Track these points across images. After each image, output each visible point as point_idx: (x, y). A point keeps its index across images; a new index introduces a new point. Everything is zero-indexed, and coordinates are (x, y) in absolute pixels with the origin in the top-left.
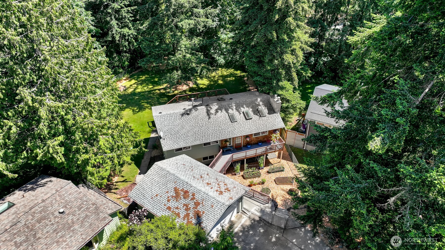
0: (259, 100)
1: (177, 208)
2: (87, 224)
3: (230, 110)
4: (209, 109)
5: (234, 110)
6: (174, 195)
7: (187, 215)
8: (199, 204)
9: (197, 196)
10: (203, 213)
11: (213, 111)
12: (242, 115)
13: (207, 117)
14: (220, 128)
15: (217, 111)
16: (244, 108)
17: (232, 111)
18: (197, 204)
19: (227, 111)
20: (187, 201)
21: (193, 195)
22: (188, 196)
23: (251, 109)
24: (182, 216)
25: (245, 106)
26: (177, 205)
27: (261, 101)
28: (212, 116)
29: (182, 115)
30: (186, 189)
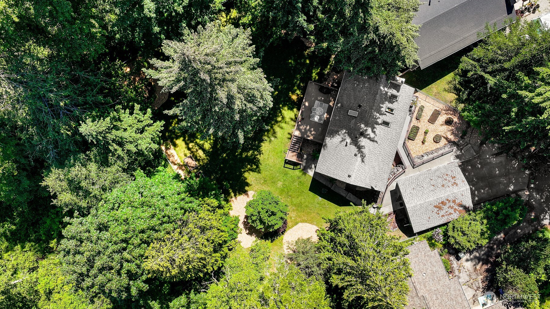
0: (382, 88)
1: (447, 212)
2: (435, 264)
3: (378, 120)
4: (368, 136)
5: (380, 117)
6: (438, 209)
7: (455, 209)
8: (455, 200)
9: (449, 199)
10: (461, 201)
11: (372, 135)
12: (387, 113)
13: (375, 143)
14: (389, 140)
15: (374, 132)
16: (383, 107)
17: (380, 119)
18: (454, 201)
19: (377, 123)
20: (448, 205)
21: (447, 200)
22: (445, 203)
23: (387, 102)
24: (453, 212)
25: (381, 105)
26: (444, 211)
27: (384, 87)
28: (376, 139)
29: (363, 161)
30: (440, 202)
